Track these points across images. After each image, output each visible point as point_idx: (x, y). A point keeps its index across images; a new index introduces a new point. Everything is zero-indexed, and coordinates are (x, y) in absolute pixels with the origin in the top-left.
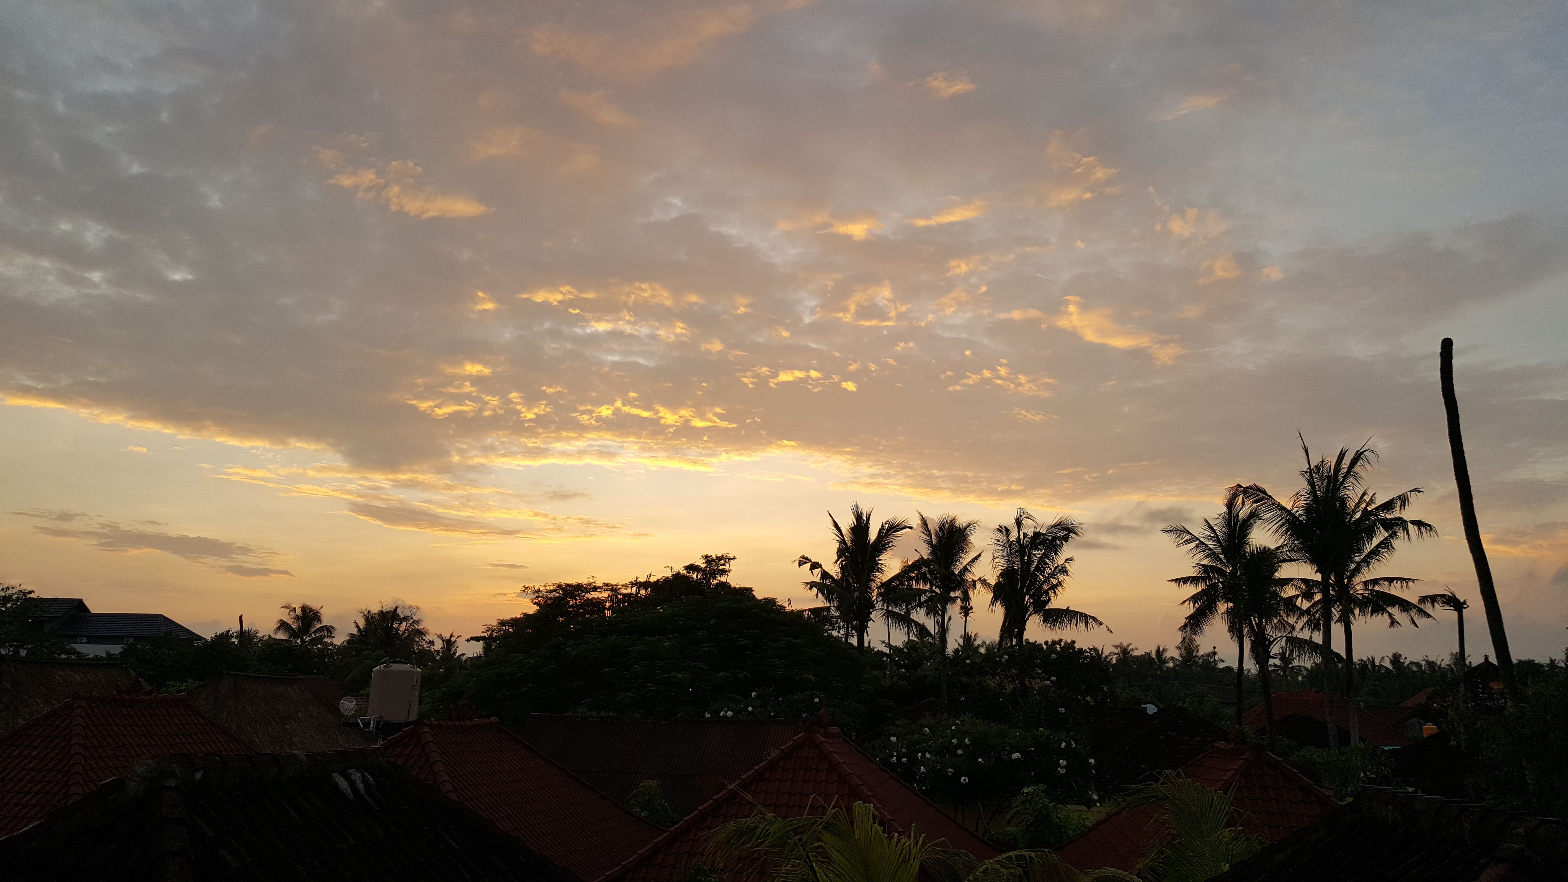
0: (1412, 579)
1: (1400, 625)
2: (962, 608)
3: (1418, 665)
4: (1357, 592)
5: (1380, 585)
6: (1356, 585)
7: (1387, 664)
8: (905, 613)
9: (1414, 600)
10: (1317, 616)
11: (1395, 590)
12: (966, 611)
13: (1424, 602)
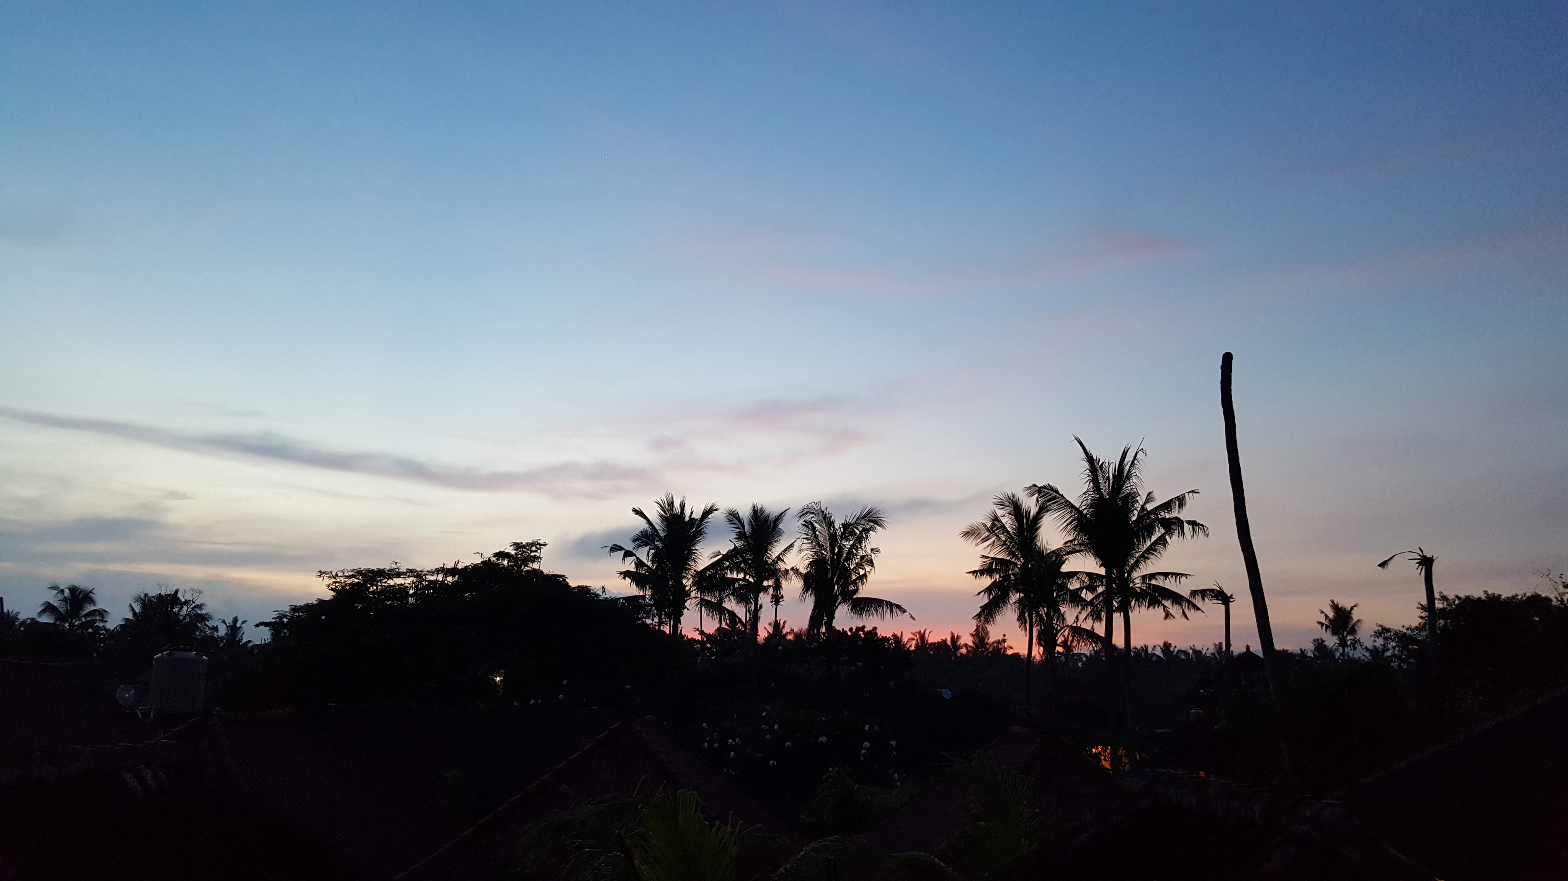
0: (1185, 574)
1: (1174, 617)
2: (773, 596)
3: (1186, 653)
4: (1136, 586)
5: (1156, 579)
6: (1136, 578)
7: (1158, 652)
8: (718, 601)
9: (1186, 593)
10: (1099, 607)
11: (1169, 584)
12: (777, 599)
13: (1194, 596)
